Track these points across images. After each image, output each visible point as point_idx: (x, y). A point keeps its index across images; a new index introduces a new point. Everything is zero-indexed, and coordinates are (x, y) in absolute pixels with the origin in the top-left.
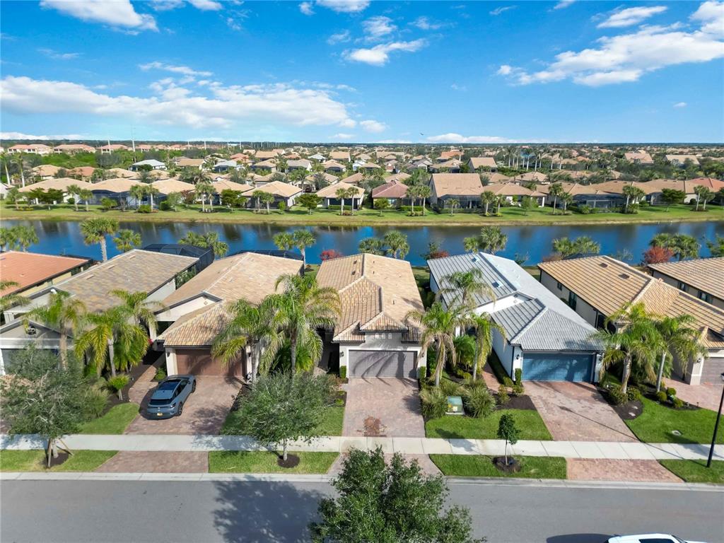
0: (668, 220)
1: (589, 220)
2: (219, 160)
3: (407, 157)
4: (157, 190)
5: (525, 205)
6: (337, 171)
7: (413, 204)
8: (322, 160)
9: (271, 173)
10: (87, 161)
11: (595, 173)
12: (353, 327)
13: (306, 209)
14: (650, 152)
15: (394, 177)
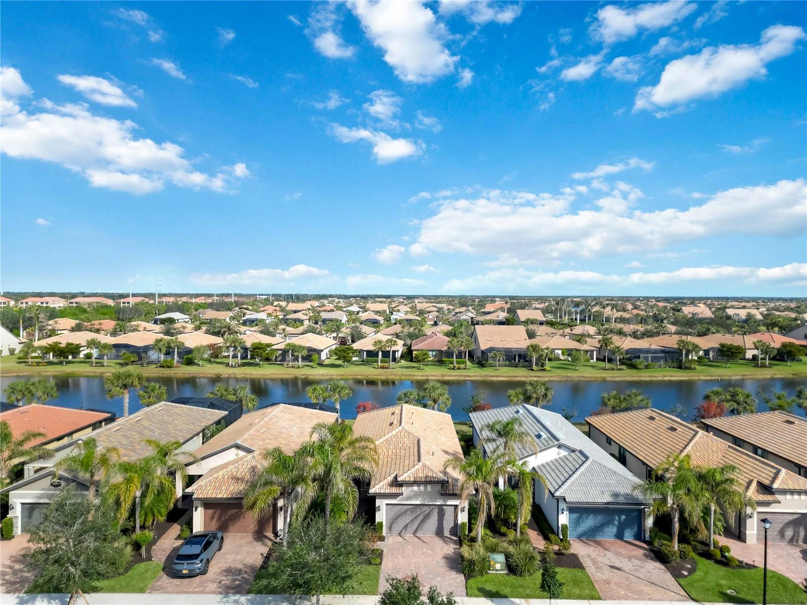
0: (730, 376)
1: (645, 376)
2: (248, 312)
3: (449, 309)
4: (183, 343)
5: (575, 359)
6: (375, 323)
7: (455, 356)
8: (358, 312)
9: (303, 325)
10: (104, 314)
11: (649, 327)
12: (390, 478)
13: (340, 362)
14: (710, 307)
15: (435, 329)
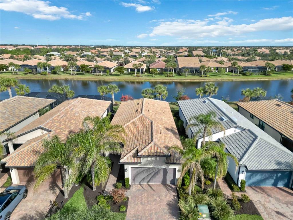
0: (286, 78)
1: (250, 78)
2: (85, 52)
3: (165, 51)
4: (50, 64)
5: (219, 72)
6: (135, 57)
7: (168, 71)
8: (129, 53)
9: (106, 57)
11: (248, 58)
12: (134, 152)
13: (119, 73)
14: (267, 49)
15: (159, 59)
